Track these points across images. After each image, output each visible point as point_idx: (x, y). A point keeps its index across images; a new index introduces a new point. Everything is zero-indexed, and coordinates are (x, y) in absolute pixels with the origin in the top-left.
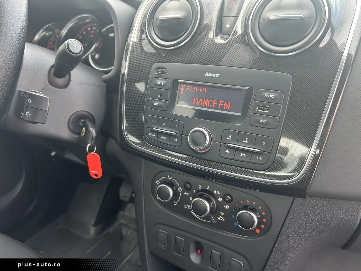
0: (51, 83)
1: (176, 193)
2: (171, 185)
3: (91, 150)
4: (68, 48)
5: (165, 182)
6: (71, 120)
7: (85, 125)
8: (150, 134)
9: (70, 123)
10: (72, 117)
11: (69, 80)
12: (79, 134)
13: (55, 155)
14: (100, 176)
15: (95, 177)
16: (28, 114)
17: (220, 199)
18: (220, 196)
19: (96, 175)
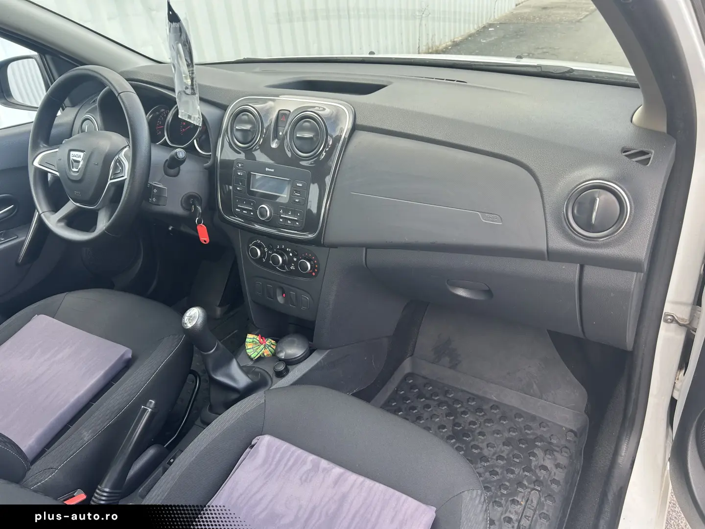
0: (166, 173)
1: (263, 252)
2: (260, 246)
3: (199, 222)
4: (176, 155)
5: (255, 245)
6: (183, 200)
7: (193, 204)
8: (237, 210)
9: (183, 202)
10: (184, 197)
11: (179, 170)
12: (190, 210)
13: (172, 229)
14: (208, 241)
15: (204, 243)
16: (154, 200)
17: (291, 254)
18: (291, 252)
19: (205, 241)
